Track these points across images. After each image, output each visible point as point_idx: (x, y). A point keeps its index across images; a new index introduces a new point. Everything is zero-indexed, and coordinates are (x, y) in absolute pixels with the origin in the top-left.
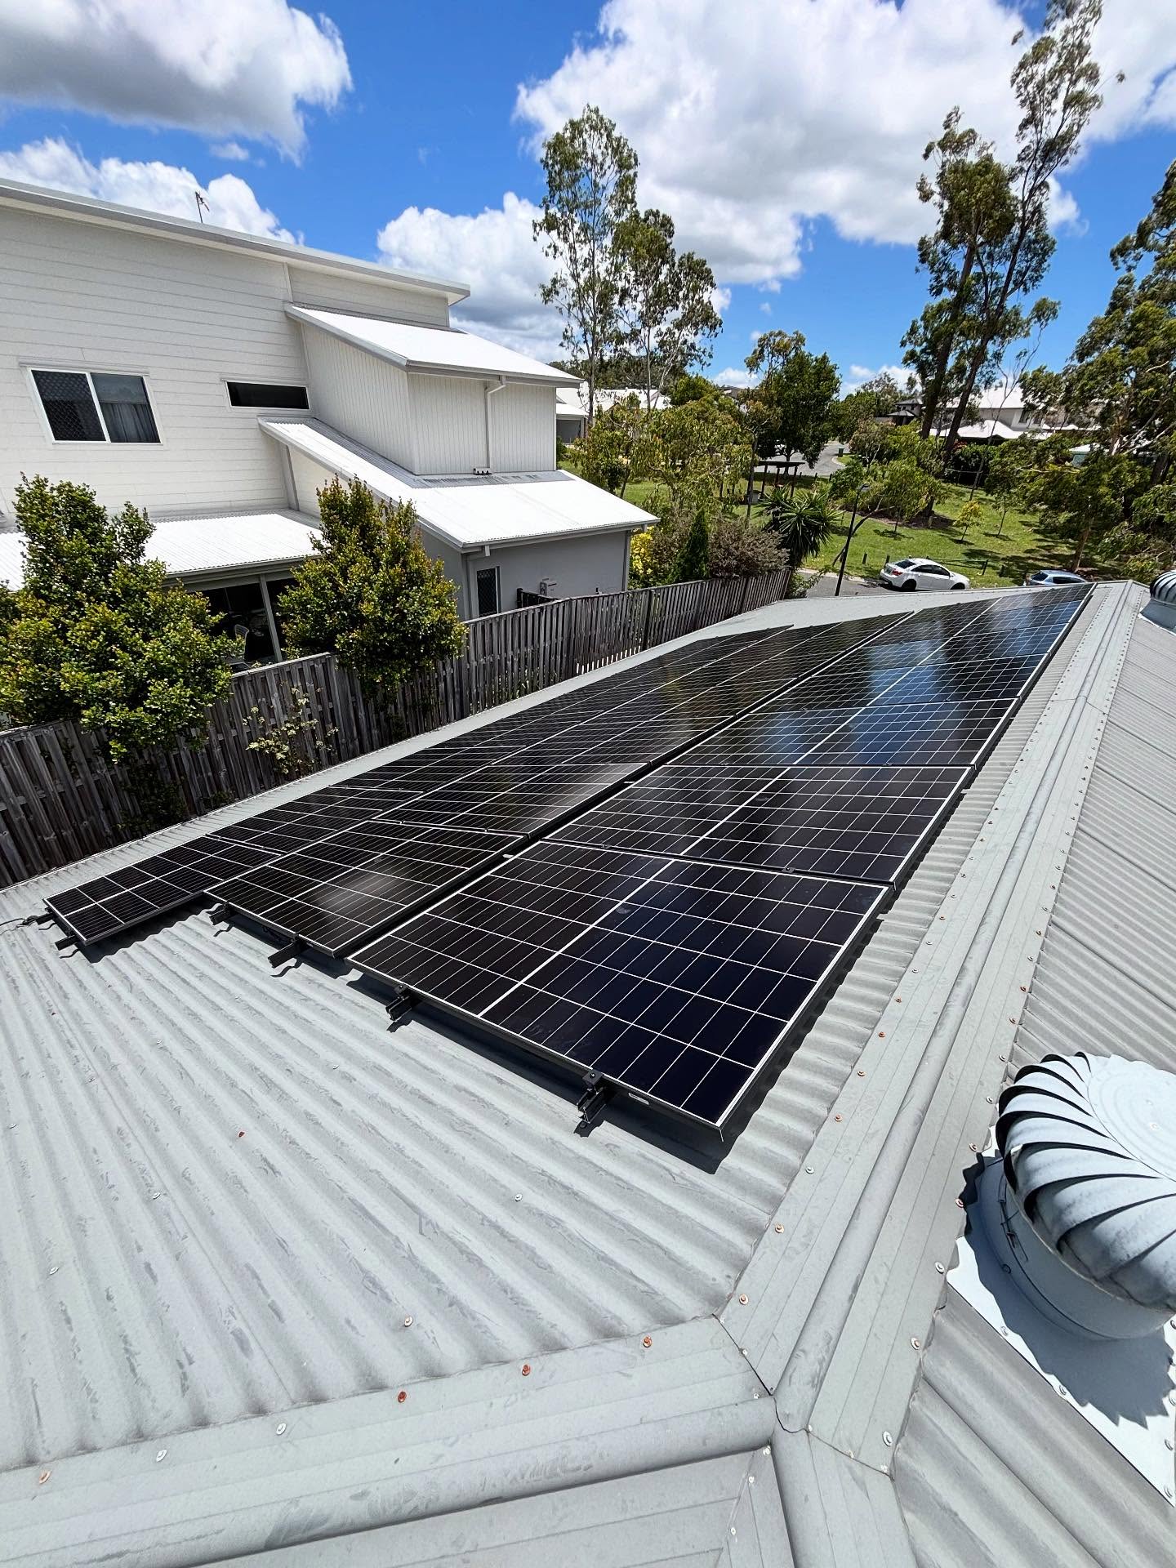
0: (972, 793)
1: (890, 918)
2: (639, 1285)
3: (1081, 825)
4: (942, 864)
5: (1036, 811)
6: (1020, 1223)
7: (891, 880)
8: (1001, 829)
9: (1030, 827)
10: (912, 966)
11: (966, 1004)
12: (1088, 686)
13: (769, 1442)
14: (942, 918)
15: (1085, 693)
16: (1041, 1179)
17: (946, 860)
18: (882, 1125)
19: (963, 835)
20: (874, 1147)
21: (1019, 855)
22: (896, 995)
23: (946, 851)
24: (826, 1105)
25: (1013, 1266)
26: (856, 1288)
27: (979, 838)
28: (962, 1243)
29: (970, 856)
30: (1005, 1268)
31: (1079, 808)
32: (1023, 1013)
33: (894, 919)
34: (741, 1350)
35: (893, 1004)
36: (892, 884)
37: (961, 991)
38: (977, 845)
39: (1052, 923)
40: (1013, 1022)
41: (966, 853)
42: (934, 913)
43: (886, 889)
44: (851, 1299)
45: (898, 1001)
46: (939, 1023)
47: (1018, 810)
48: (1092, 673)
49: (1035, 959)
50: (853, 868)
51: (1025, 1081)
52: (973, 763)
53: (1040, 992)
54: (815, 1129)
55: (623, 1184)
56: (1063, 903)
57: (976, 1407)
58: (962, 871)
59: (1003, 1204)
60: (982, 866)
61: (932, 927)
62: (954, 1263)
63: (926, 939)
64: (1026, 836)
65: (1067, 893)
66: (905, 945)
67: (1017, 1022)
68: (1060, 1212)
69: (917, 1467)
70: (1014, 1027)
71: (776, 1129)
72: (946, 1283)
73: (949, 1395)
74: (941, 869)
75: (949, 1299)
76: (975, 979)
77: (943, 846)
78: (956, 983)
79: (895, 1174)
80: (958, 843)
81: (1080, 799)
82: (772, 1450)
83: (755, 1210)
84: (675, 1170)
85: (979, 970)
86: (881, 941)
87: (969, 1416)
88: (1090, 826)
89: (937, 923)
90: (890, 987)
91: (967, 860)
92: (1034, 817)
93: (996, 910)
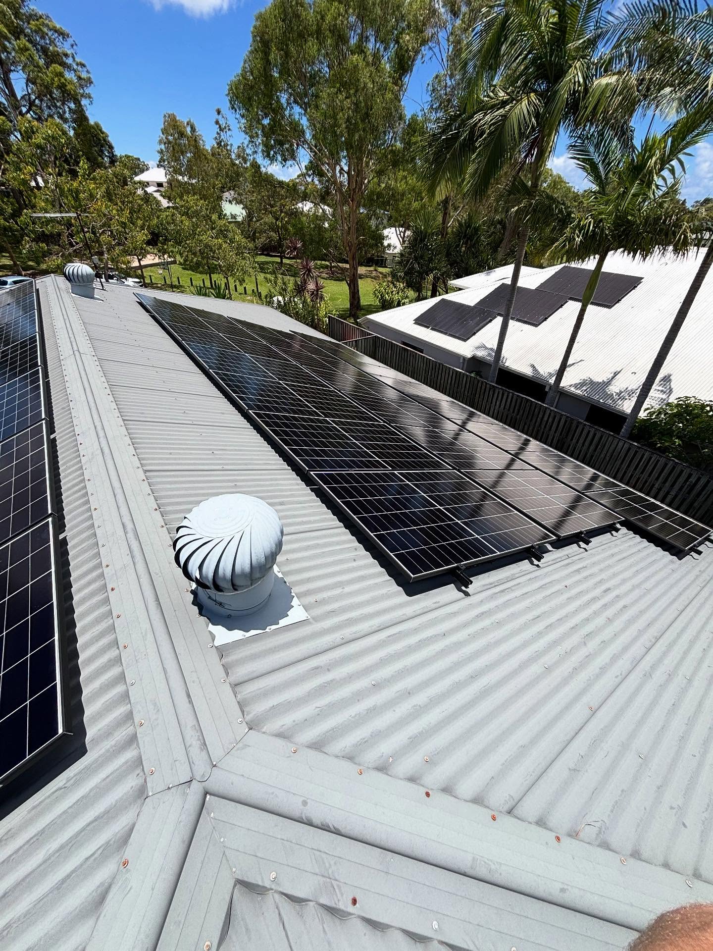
0: (59, 434)
1: (69, 532)
2: (96, 855)
3: (124, 418)
4: (75, 482)
5: (98, 424)
6: (219, 596)
7: (50, 512)
8: (88, 445)
9: (101, 434)
10: (100, 544)
11: (137, 537)
12: (74, 344)
13: (206, 793)
14: (95, 509)
15: (75, 348)
16: (211, 575)
17: (74, 479)
18: (146, 625)
19: (71, 460)
20: (150, 636)
21: (106, 450)
22: (104, 565)
23: (70, 474)
24: (115, 648)
25: (230, 612)
26: (189, 696)
27: (81, 456)
28: (211, 627)
29: (84, 468)
30: (229, 616)
31: (117, 411)
32: (164, 519)
33: (72, 530)
34: (169, 788)
35: (106, 570)
36: (51, 514)
37: (131, 535)
38: (84, 460)
39: (146, 471)
40: (163, 527)
41: (81, 468)
42: (89, 509)
43: (50, 519)
44: (191, 702)
45: (107, 566)
46: (133, 557)
47: (89, 429)
48: (71, 336)
49: (151, 493)
50: (21, 523)
51: (178, 547)
52: (43, 417)
53: (164, 505)
54: (119, 664)
55: (35, 839)
56: (144, 459)
57: (254, 669)
58: (86, 478)
59: (210, 598)
60: (94, 469)
61: (94, 517)
62: (213, 637)
63: (96, 526)
64: (103, 440)
65: (142, 453)
66: (88, 538)
67: (164, 525)
68: (224, 578)
69: (254, 713)
70: (165, 529)
71: (101, 688)
72: (216, 647)
73: (246, 678)
74: (74, 486)
75: (222, 651)
76: (132, 524)
77: (67, 472)
78: (126, 533)
79: (166, 637)
80: (74, 465)
81: (114, 405)
82: (210, 794)
83: (124, 733)
84: (61, 784)
85: (130, 518)
86: (74, 547)
87: (255, 675)
88: (129, 416)
89: (94, 513)
90: (98, 564)
91: (85, 471)
92: (99, 428)
93: (116, 484)
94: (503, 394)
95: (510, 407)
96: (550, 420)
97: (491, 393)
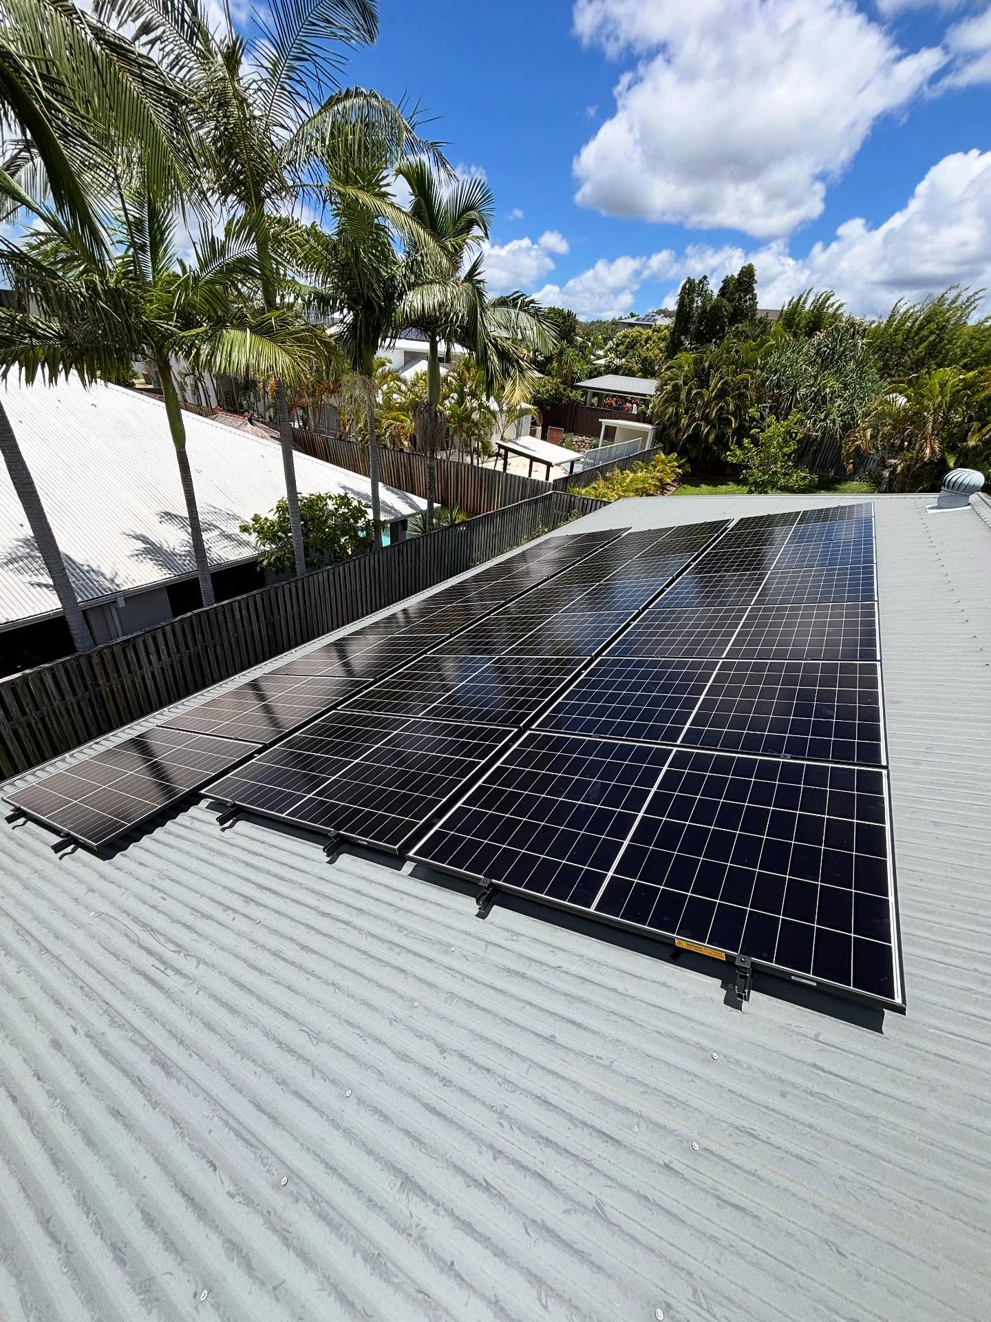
94: (155, 639)
95: (177, 646)
96: (244, 612)
97: (131, 654)
